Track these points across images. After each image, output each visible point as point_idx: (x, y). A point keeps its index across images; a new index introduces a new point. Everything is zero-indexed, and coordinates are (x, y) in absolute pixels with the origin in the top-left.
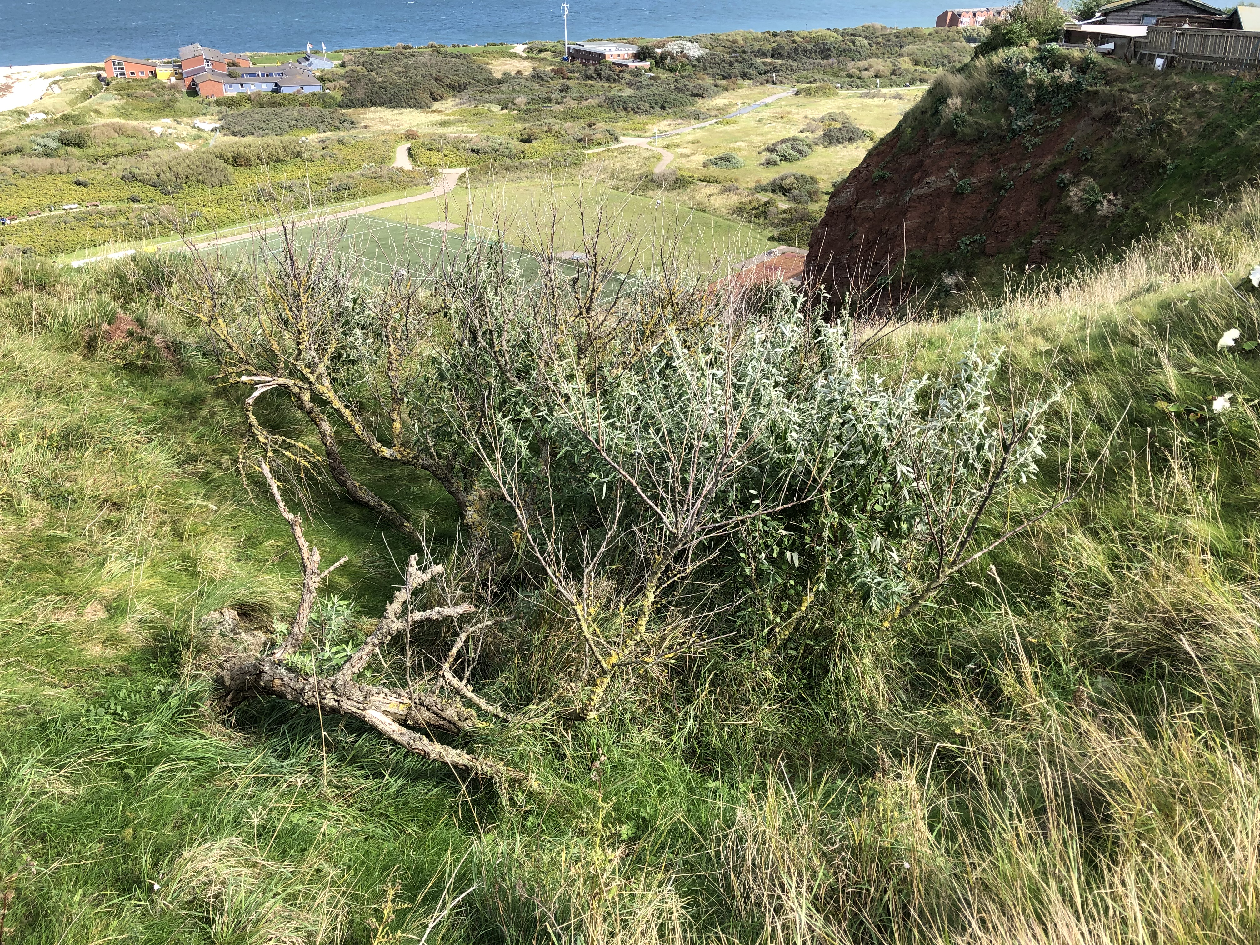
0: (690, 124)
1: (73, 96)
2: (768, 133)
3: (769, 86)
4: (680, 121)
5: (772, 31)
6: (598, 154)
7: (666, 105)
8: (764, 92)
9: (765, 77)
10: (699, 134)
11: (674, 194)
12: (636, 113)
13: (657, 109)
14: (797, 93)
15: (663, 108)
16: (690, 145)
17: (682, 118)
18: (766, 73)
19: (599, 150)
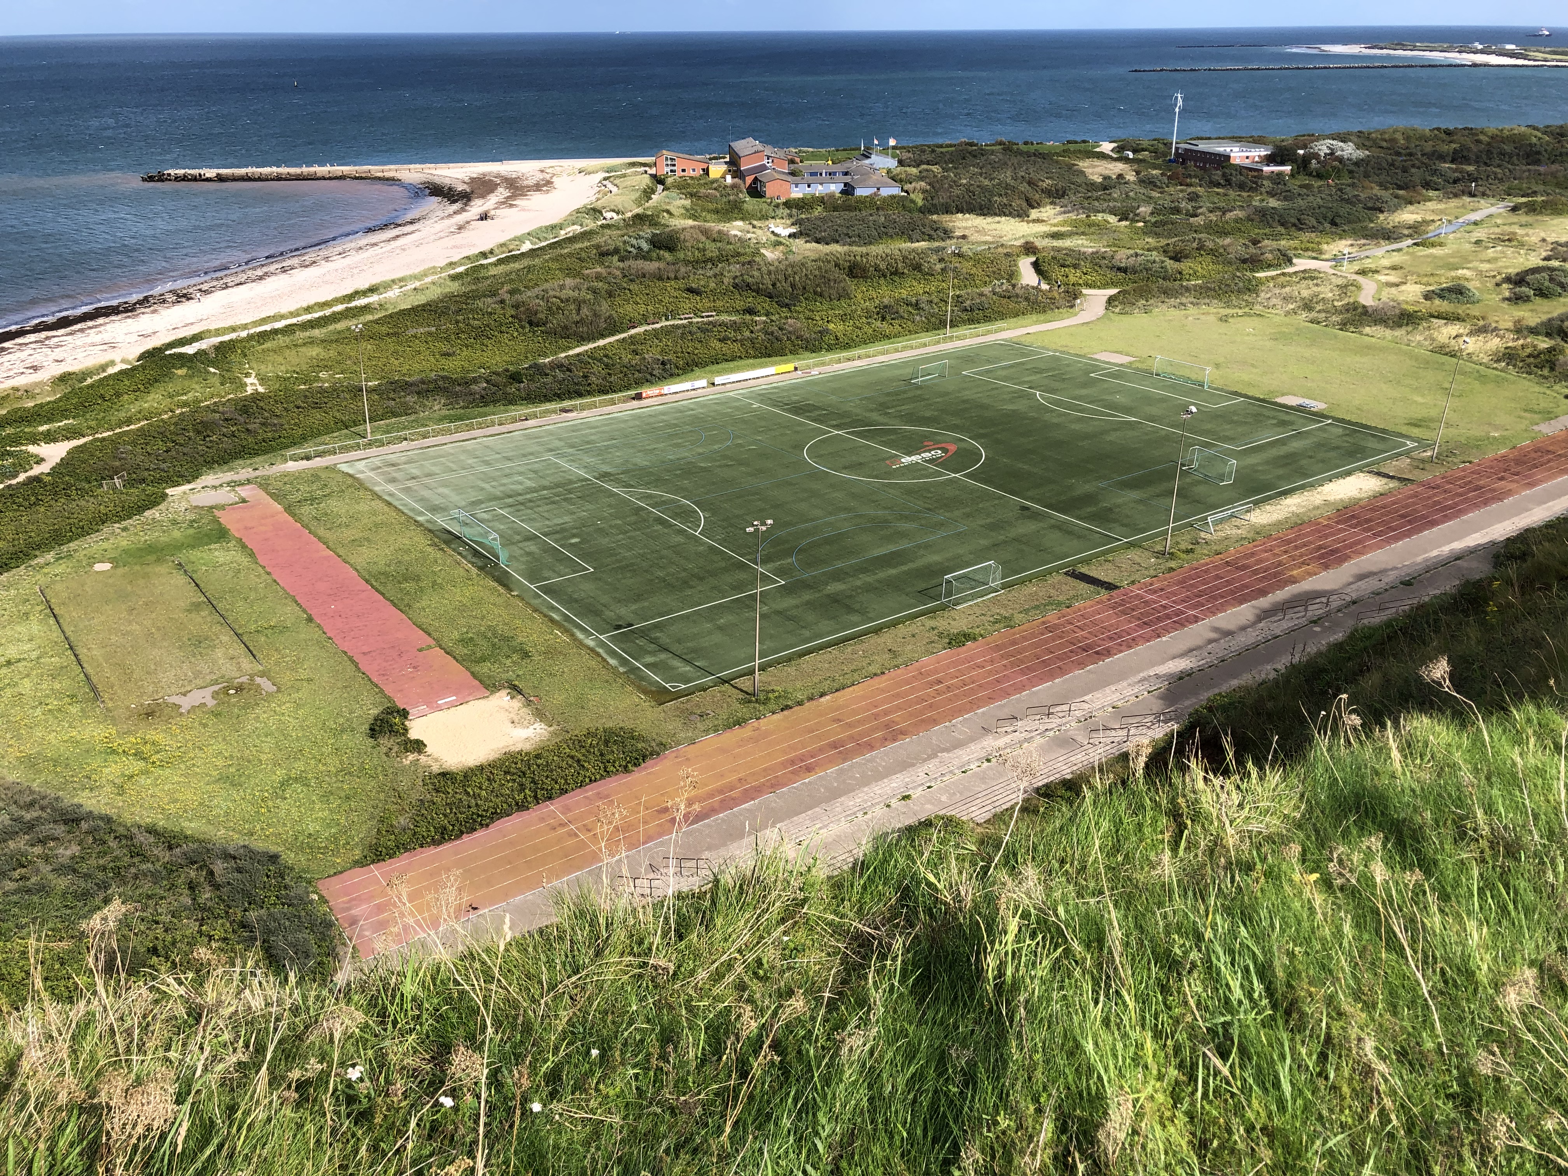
0: (1378, 245)
1: (638, 195)
2: (1496, 259)
3: (1466, 199)
4: (1363, 241)
5: (1443, 126)
6: (1273, 278)
7: (1338, 220)
8: (1463, 206)
9: (1459, 187)
10: (1397, 258)
11: (1399, 333)
12: (1300, 229)
13: (1327, 225)
14: (1514, 209)
15: (1333, 223)
16: (1393, 272)
17: (1365, 237)
18: (1455, 181)
19: (1274, 273)
